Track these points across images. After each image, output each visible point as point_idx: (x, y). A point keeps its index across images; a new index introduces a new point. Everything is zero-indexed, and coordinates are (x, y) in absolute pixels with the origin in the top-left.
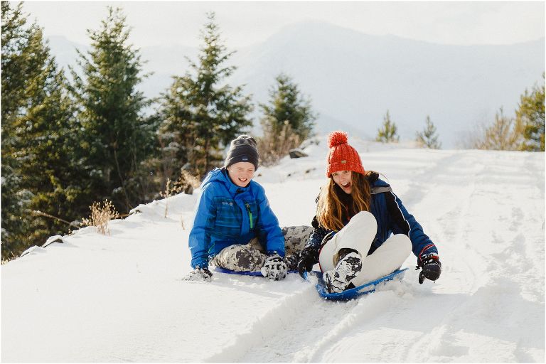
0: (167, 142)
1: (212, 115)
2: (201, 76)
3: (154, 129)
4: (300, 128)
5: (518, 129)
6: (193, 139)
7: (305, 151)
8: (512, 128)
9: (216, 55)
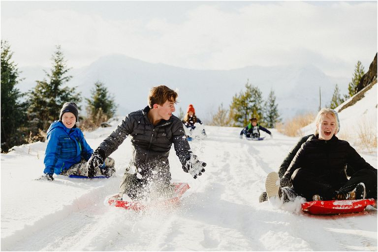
0: (33, 117)
1: (58, 103)
2: (52, 81)
3: (25, 110)
4: (108, 112)
5: (231, 115)
6: (47, 116)
7: (111, 124)
8: (228, 115)
9: (61, 69)
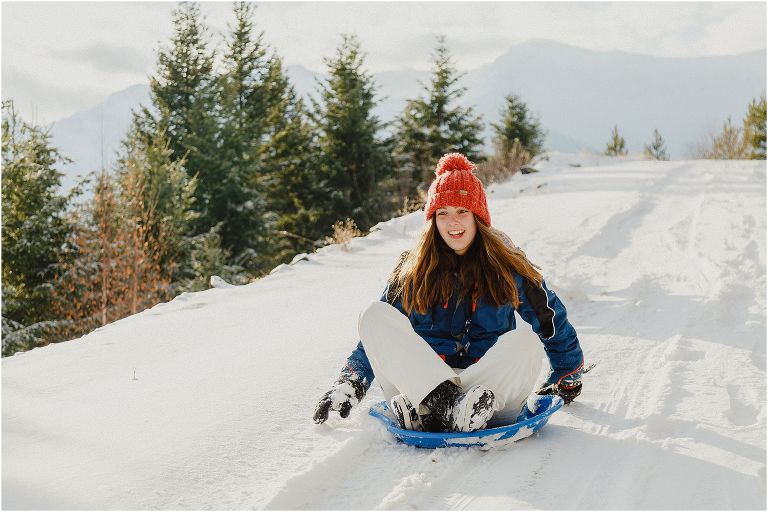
0: (403, 163)
1: (444, 136)
2: (434, 98)
3: (390, 151)
4: (530, 145)
5: (747, 138)
6: (427, 159)
7: (536, 167)
8: (740, 137)
9: (446, 77)
